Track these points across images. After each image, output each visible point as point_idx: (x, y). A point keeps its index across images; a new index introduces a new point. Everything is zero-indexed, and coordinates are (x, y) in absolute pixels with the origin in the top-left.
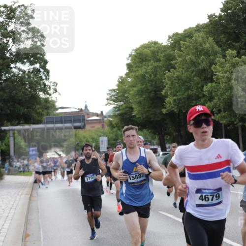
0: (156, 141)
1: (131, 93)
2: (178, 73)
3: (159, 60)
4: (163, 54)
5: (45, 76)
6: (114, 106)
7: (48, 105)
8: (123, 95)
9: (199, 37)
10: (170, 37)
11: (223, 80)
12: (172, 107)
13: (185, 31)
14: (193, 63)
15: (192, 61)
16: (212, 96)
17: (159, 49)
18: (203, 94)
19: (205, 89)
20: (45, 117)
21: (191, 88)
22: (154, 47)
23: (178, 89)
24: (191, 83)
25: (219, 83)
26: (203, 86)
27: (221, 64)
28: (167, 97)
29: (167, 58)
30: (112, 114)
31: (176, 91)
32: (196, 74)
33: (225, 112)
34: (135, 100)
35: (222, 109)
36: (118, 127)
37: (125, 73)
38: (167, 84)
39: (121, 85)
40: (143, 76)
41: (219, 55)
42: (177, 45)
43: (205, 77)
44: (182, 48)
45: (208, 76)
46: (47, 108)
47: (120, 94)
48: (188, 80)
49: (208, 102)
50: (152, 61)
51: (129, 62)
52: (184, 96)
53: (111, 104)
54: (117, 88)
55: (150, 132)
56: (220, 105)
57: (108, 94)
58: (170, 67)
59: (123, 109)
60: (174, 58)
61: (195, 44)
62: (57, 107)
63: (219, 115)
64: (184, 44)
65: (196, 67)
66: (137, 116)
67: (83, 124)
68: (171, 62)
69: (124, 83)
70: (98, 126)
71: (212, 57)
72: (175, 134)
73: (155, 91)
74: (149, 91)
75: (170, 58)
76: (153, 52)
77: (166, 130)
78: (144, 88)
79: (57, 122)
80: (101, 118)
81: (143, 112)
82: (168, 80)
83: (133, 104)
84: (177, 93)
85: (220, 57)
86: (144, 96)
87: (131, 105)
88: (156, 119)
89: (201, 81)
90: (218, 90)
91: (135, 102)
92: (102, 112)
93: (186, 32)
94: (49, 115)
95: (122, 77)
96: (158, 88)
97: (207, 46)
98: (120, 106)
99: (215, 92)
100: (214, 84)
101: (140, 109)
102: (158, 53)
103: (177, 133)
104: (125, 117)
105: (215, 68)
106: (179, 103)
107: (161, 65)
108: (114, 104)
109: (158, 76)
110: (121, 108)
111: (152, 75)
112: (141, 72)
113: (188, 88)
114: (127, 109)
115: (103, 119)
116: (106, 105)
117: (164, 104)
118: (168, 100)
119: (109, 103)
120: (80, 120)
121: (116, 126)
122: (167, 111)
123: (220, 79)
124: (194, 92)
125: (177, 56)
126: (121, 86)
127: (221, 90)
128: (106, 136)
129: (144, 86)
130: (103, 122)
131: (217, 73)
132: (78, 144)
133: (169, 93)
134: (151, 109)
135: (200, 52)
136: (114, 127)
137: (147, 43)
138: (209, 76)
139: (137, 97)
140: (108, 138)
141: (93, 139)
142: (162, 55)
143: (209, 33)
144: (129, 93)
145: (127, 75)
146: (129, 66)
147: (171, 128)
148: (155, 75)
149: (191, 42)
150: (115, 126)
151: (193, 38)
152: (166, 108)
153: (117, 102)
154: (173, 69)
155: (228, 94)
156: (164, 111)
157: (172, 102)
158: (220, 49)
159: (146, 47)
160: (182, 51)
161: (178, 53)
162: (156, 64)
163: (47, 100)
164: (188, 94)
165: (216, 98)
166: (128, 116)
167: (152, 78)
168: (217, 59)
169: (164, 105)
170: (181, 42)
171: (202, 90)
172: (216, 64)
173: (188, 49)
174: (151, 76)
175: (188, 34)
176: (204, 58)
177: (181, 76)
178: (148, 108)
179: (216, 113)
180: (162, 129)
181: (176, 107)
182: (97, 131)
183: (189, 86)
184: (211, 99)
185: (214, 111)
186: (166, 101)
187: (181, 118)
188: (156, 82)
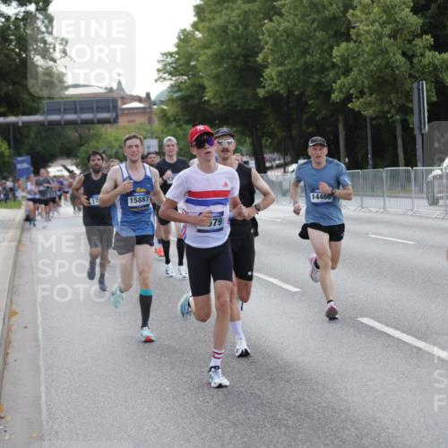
0: (246, 148)
1: (200, 59)
2: (286, 24)
6: (172, 82)
8: (187, 64)
11: (368, 36)
12: (276, 86)
14: (314, 6)
15: (312, 2)
16: (348, 65)
18: (333, 62)
19: (335, 52)
20: (45, 102)
21: (311, 51)
23: (286, 53)
24: (311, 41)
25: (360, 42)
26: (331, 48)
27: (364, 7)
28: (267, 67)
30: (166, 98)
31: (282, 56)
32: (318, 26)
33: (371, 95)
34: (209, 73)
35: (366, 90)
36: (178, 121)
38: (267, 44)
39: (182, 44)
40: (224, 29)
43: (336, 32)
45: (340, 30)
47: (181, 62)
48: (304, 37)
49: (342, 78)
50: (240, 2)
51: (198, 2)
52: (297, 66)
53: (165, 79)
54: (176, 49)
56: (363, 82)
57: (158, 61)
58: (272, 13)
59: (187, 88)
63: (361, 100)
65: (319, 13)
66: (213, 102)
67: (114, 115)
68: (275, 3)
69: (189, 42)
70: (141, 120)
72: (281, 134)
73: (246, 57)
74: (233, 56)
77: (265, 127)
78: (224, 51)
79: (66, 111)
80: (147, 106)
81: (222, 95)
82: (270, 36)
83: (204, 80)
84: (285, 59)
86: (225, 65)
87: (201, 81)
88: (246, 107)
89: (329, 38)
90: (358, 55)
91: (209, 75)
92: (148, 95)
95: (185, 30)
96: (250, 52)
98: (181, 82)
99: (353, 58)
100: (352, 45)
101: (217, 88)
103: (284, 134)
104: (189, 103)
105: (353, 15)
106: (288, 78)
107: (256, 8)
108: (171, 79)
109: (250, 28)
110: (182, 86)
111: (240, 27)
112: (220, 21)
113: (305, 52)
114: (195, 88)
115: (150, 107)
116: (156, 81)
117: (262, 79)
118: (268, 71)
119: (161, 77)
120: (109, 107)
121: (175, 120)
122: (268, 92)
123: (362, 34)
124: (316, 59)
126: (184, 47)
127: (365, 55)
128: (156, 138)
129: (225, 46)
130: (150, 112)
131: (357, 25)
133: (269, 60)
134: (237, 89)
136: (171, 122)
138: (343, 30)
139: (213, 67)
140: (159, 141)
145: (195, 26)
146: (199, 10)
147: (273, 125)
148: (246, 28)
150: (172, 119)
152: (264, 87)
153: (175, 76)
154: (277, 17)
155: (379, 63)
156: (261, 92)
157: (275, 77)
162: (247, 7)
164: (305, 63)
165: (354, 69)
166: (196, 102)
167: (239, 32)
169: (261, 82)
171: (331, 56)
172: (354, 8)
174: (237, 28)
177: (291, 29)
178: (233, 86)
179: (357, 98)
180: (258, 126)
181: (282, 85)
182: (139, 129)
183: (306, 46)
184: (347, 72)
185: (352, 94)
186: (264, 74)
187: (291, 105)
188: (246, 40)
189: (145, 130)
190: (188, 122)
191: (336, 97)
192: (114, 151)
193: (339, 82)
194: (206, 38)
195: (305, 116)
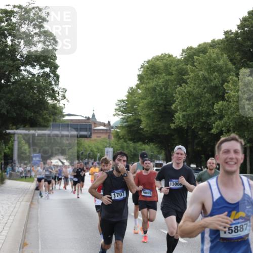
0: (162, 156)
1: (140, 105)
2: (189, 88)
3: (171, 74)
4: (176, 67)
5: (55, 81)
6: (122, 117)
7: (56, 111)
8: (132, 107)
9: (213, 53)
10: (183, 51)
11: (234, 98)
12: (181, 122)
13: (200, 45)
14: (205, 79)
15: (204, 77)
16: (222, 114)
17: (172, 62)
18: (214, 112)
19: (215, 107)
20: (51, 123)
21: (202, 104)
22: (167, 60)
23: (188, 105)
24: (202, 99)
25: (230, 102)
26: (214, 104)
27: (234, 82)
28: (177, 112)
29: (179, 72)
30: (119, 125)
31: (186, 106)
32: (207, 91)
35: (231, 129)
36: (125, 139)
37: (136, 84)
38: (177, 99)
39: (131, 96)
40: (154, 89)
41: (232, 73)
42: (190, 60)
43: (217, 94)
44: (195, 63)
45: (219, 94)
46: (55, 114)
47: (128, 106)
48: (198, 96)
49: (218, 121)
50: (164, 74)
51: (140, 73)
52: (194, 113)
53: (119, 114)
54: (126, 98)
55: (156, 147)
56: (229, 124)
57: (116, 104)
58: (181, 81)
59: (131, 121)
60: (186, 73)
61: (209, 60)
62: (64, 114)
64: (197, 59)
65: (208, 83)
66: (145, 129)
67: (89, 133)
68: (184, 77)
69: (134, 95)
70: (104, 136)
71: (225, 75)
73: (165, 105)
74: (158, 105)
75: (182, 72)
76: (166, 65)
77: (173, 146)
78: (154, 101)
79: (63, 129)
80: (108, 129)
81: (151, 125)
82: (179, 95)
83: (141, 117)
84: (187, 108)
85: (233, 75)
86: (154, 110)
87: (139, 117)
88: (163, 133)
89: (213, 98)
90: (229, 109)
91: (144, 114)
92: (109, 122)
93: (201, 47)
94: (56, 122)
95: (132, 88)
96: (168, 102)
97: (221, 63)
98: (128, 117)
99: (225, 110)
100: (225, 103)
101: (149, 122)
102: (170, 66)
104: (132, 129)
105: (227, 86)
106: (188, 119)
107: (173, 79)
108: (122, 115)
109: (169, 90)
110: (129, 120)
111: (163, 88)
112: (152, 84)
113: (198, 105)
114: (135, 121)
115: (110, 130)
116: (114, 115)
117: (173, 119)
118: (177, 114)
119: (117, 114)
120: (87, 129)
121: (123, 138)
122: (175, 126)
123: (231, 97)
124: (205, 109)
125: (189, 71)
126: (131, 98)
127: (232, 109)
128: (112, 147)
129: (154, 99)
130: (110, 133)
131: (229, 92)
132: (82, 153)
133: (178, 108)
134: (159, 123)
135: (213, 68)
136: (121, 139)
137: (160, 55)
138: (221, 94)
139: (146, 110)
140: (114, 149)
141: (98, 149)
142: (174, 69)
143: (224, 49)
144: (138, 105)
145: (138, 86)
146: (140, 77)
148: (166, 89)
149: (204, 58)
150: (122, 137)
151: (207, 54)
152: (174, 123)
153: (124, 113)
154: (185, 84)
156: (173, 126)
157: (181, 118)
158: (234, 67)
159: (158, 60)
160: (195, 66)
161: (190, 68)
162: (168, 77)
163: (54, 106)
164: (198, 111)
165: (226, 116)
166: (136, 129)
167: (163, 91)
168: (231, 77)
169: (173, 120)
170: (195, 57)
171: (213, 108)
172: (228, 82)
173: (201, 64)
174: (161, 89)
175: (203, 49)
176: (217, 75)
177: (192, 92)
178: (157, 122)
179: (225, 132)
180: (169, 144)
181: (185, 122)
182: (103, 141)
183: (199, 102)
184: (221, 118)
185: (223, 131)
186: (175, 116)
187: (189, 134)
188: (166, 96)
189: (107, 143)
190: (130, 140)
191: (214, 132)
192: (88, 153)
193: (216, 123)
194: (143, 93)
195: (196, 141)
